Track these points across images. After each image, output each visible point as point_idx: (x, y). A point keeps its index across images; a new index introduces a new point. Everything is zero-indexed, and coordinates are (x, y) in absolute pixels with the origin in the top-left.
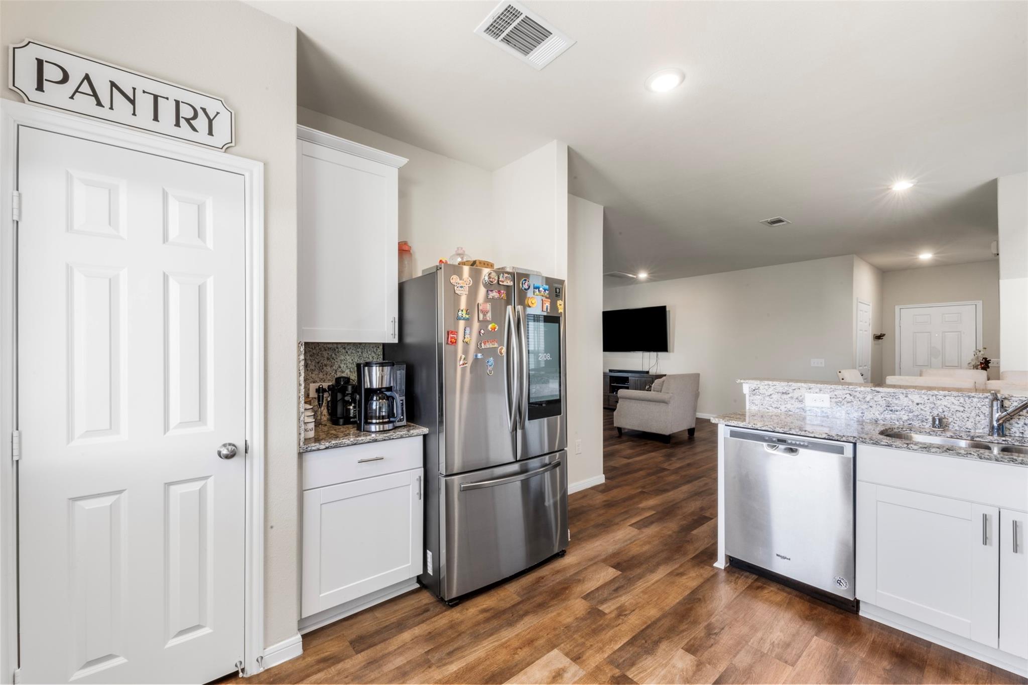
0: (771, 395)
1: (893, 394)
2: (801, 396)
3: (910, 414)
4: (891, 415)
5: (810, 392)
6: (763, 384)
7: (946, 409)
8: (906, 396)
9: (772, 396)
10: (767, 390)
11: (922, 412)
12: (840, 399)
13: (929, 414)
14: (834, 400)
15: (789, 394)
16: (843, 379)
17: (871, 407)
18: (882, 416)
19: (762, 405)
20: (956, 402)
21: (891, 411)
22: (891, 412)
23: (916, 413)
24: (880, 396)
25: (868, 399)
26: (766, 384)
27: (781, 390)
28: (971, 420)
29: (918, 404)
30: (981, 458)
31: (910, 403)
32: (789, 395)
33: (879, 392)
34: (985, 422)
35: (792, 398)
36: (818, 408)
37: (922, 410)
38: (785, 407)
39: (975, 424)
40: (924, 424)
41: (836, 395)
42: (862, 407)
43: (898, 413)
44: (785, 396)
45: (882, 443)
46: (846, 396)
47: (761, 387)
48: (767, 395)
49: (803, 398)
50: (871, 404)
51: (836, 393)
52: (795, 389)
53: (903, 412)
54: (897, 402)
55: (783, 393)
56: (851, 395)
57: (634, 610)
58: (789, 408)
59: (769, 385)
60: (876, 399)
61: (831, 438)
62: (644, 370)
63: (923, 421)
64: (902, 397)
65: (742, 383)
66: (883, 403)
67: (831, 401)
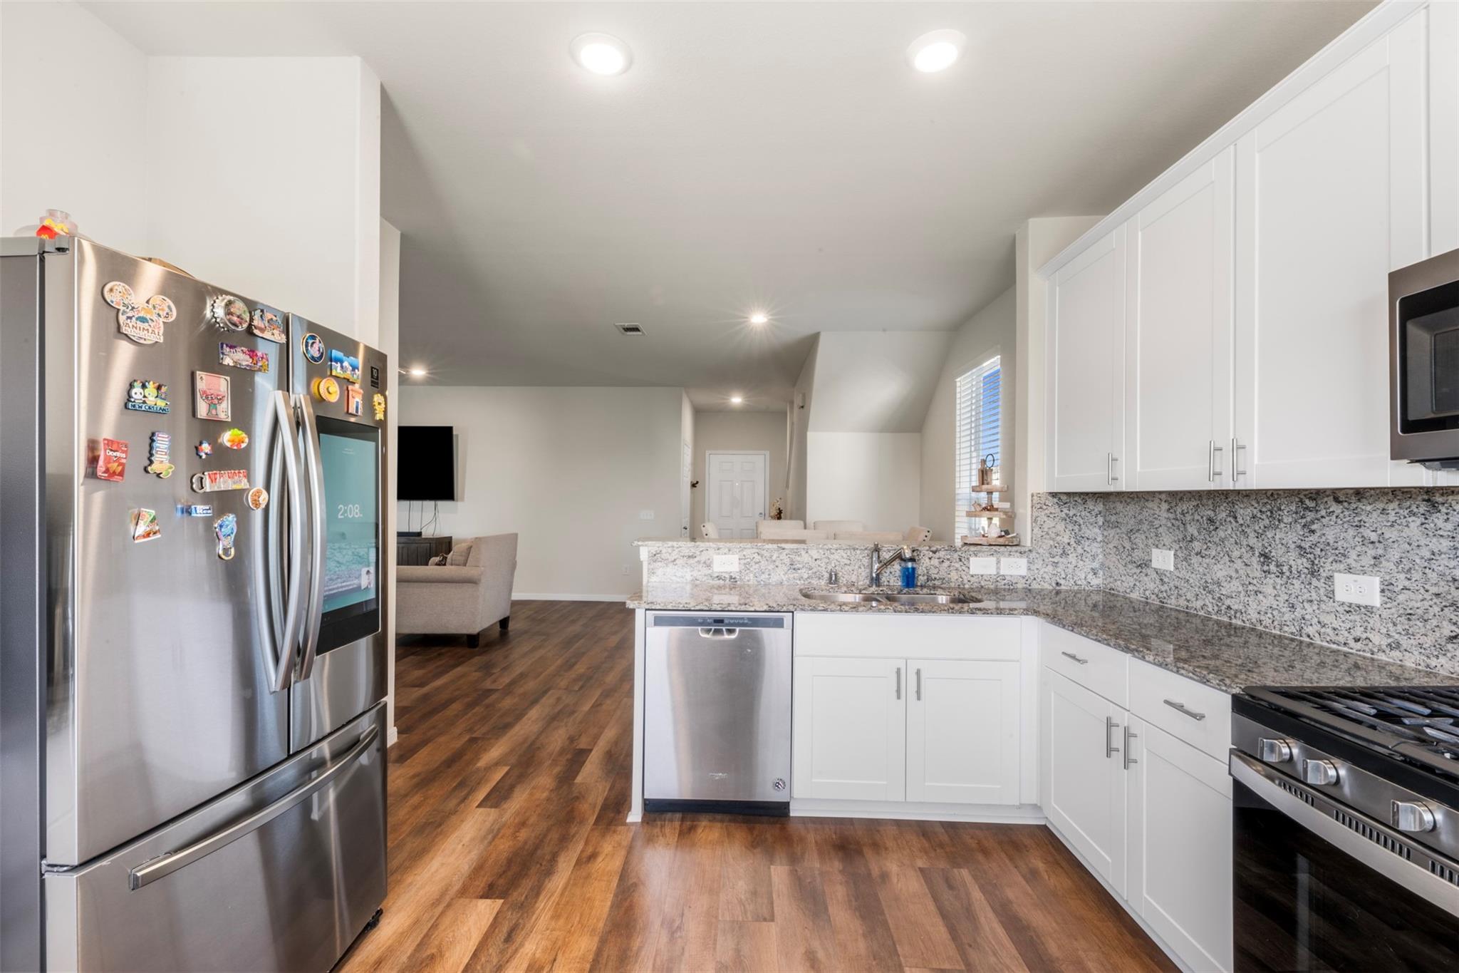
0: (675, 560)
1: (795, 551)
2: (709, 559)
3: (810, 572)
4: (795, 575)
5: (719, 554)
6: (666, 545)
7: (837, 563)
8: (807, 552)
9: (677, 562)
10: (670, 554)
11: (819, 568)
12: (749, 560)
13: (824, 570)
14: (743, 561)
15: (695, 557)
16: (706, 535)
17: (777, 567)
18: (787, 576)
19: (664, 574)
20: (845, 556)
21: (794, 569)
22: (794, 571)
23: (814, 570)
24: (785, 553)
25: (774, 558)
26: (669, 545)
27: (686, 552)
28: (855, 573)
29: (816, 560)
30: (895, 612)
31: (810, 559)
32: (696, 559)
33: (784, 549)
34: (864, 573)
35: (699, 562)
36: (726, 572)
37: (819, 566)
38: (692, 576)
39: (858, 576)
40: (821, 581)
41: (744, 556)
42: (769, 568)
43: (799, 571)
44: (691, 561)
45: (820, 608)
46: (754, 556)
47: (664, 551)
48: (670, 560)
49: (711, 562)
50: (777, 564)
51: (744, 553)
52: (702, 551)
53: (804, 570)
54: (799, 559)
55: (689, 557)
56: (758, 554)
57: (555, 960)
58: (695, 575)
59: (673, 547)
60: (781, 558)
61: (772, 609)
62: (411, 531)
63: (820, 578)
64: (803, 553)
65: (639, 546)
66: (787, 561)
67: (740, 563)
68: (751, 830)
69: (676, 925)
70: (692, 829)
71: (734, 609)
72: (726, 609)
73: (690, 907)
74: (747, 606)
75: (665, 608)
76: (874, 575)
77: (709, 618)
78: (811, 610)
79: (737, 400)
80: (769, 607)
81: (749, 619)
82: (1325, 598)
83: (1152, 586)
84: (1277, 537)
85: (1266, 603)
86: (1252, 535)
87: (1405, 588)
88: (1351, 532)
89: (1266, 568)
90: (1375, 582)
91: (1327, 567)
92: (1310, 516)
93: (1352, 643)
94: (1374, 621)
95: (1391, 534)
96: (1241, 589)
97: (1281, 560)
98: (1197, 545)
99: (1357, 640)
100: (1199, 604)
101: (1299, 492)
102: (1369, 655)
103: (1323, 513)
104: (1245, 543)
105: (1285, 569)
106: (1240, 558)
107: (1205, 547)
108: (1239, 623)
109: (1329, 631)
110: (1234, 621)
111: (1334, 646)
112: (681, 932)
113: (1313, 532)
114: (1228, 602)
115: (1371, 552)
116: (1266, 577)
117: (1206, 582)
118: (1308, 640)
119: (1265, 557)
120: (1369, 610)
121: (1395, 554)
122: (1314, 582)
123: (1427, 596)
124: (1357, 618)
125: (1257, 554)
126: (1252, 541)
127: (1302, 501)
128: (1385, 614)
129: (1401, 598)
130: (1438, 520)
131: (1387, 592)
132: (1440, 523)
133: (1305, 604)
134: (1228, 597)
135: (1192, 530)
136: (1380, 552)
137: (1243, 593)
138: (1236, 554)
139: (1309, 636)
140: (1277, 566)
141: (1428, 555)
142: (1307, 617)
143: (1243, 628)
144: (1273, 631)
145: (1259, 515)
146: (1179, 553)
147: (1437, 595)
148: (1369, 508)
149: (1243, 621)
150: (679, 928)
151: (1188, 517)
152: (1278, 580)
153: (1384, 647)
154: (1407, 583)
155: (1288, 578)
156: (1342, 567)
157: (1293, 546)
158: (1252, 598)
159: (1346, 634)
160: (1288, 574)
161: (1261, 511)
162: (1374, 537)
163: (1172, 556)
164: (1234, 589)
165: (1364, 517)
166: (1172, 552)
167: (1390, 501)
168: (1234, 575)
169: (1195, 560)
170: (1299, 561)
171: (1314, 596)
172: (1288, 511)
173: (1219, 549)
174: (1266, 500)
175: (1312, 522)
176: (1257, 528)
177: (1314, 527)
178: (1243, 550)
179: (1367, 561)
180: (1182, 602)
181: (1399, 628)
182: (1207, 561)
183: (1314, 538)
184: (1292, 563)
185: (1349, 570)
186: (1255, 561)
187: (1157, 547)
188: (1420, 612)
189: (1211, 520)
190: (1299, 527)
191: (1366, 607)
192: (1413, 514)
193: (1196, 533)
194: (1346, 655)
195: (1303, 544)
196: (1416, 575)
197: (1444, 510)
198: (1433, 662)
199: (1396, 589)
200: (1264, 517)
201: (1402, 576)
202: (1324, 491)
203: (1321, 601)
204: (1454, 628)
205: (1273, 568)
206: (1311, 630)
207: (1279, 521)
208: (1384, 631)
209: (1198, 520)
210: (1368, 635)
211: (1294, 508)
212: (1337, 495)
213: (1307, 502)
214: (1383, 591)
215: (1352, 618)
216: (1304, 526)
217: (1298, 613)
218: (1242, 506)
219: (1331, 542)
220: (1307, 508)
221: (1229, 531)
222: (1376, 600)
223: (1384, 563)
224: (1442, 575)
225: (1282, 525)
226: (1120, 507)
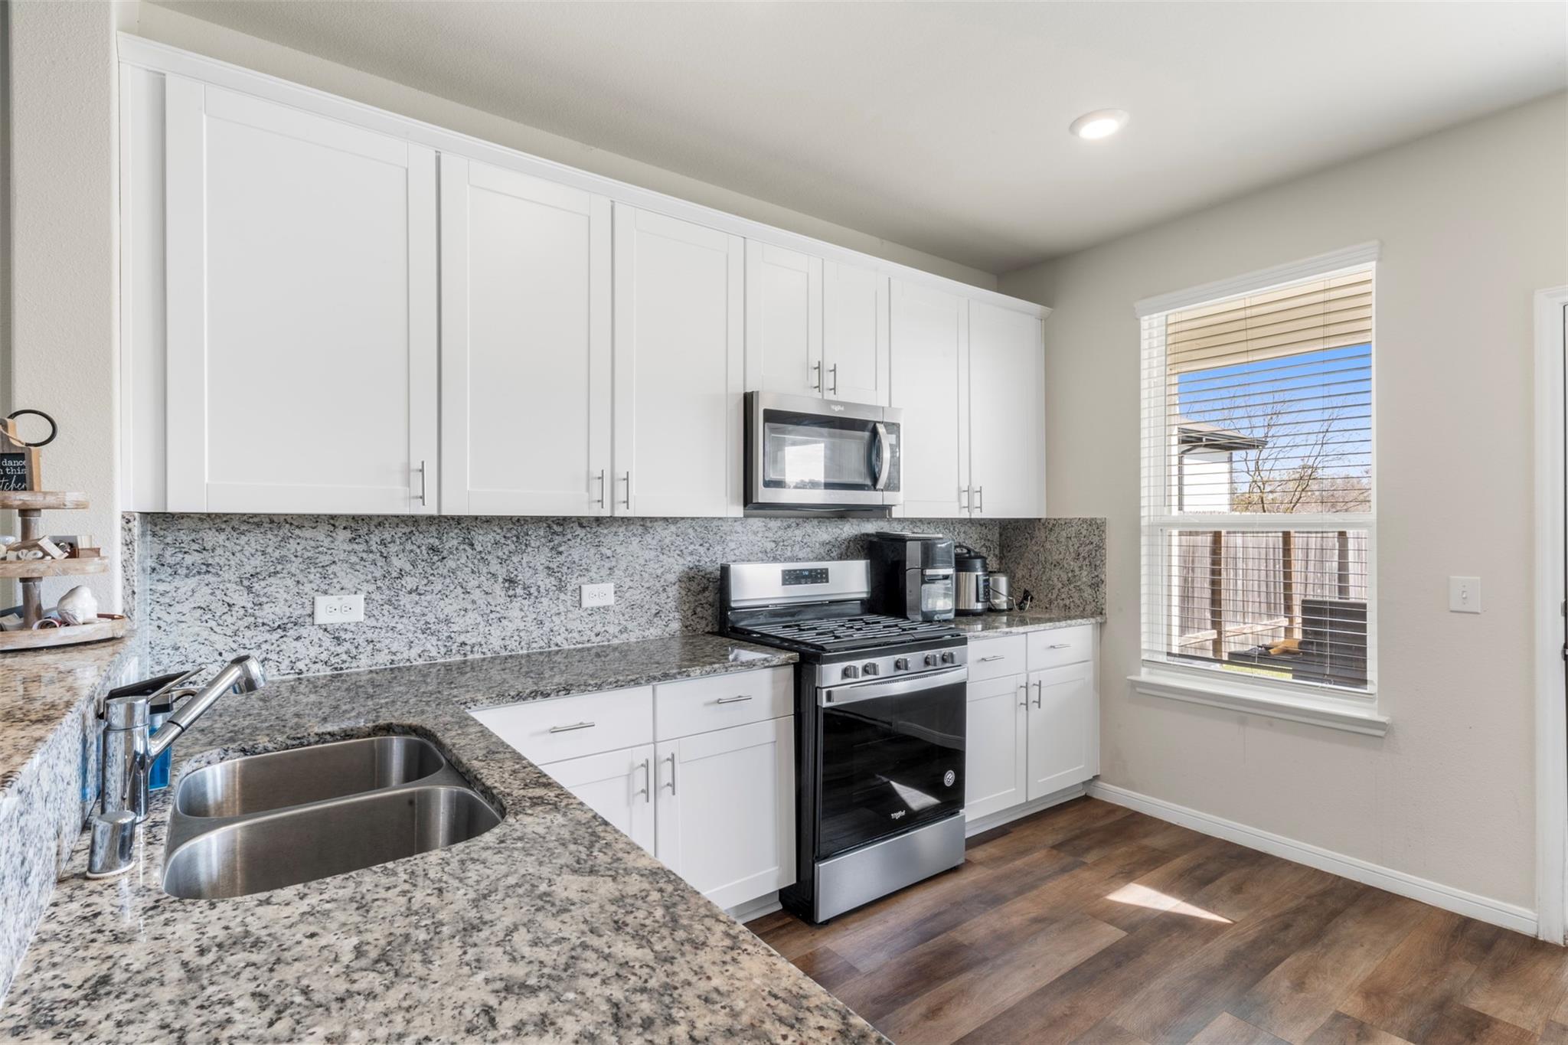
82: (572, 608)
83: (313, 651)
84: (524, 562)
85: (511, 627)
86: (494, 561)
87: (630, 588)
88: (593, 551)
89: (511, 593)
90: (609, 587)
91: (573, 583)
92: (557, 539)
93: (594, 639)
94: (610, 617)
95: (620, 550)
96: (479, 619)
97: (528, 583)
98: (410, 582)
99: (597, 635)
100: (414, 653)
101: (547, 518)
102: (606, 643)
103: (570, 536)
104: (485, 570)
105: (533, 590)
106: (479, 587)
107: (426, 581)
108: (478, 656)
109: (575, 635)
110: (470, 657)
111: (580, 646)
113: (561, 553)
114: (462, 638)
115: (608, 565)
116: (511, 601)
117: (427, 623)
118: (557, 648)
119: (511, 581)
120: (606, 609)
121: (623, 565)
122: (562, 596)
123: (643, 590)
124: (598, 617)
125: (500, 580)
126: (495, 567)
127: (549, 527)
128: (617, 609)
129: (628, 595)
130: (648, 538)
131: (619, 594)
132: (649, 540)
133: (554, 618)
134: (460, 633)
135: (398, 563)
136: (614, 564)
137: (483, 624)
138: (472, 583)
139: (557, 645)
140: (524, 589)
141: (643, 563)
142: (555, 629)
143: (484, 660)
144: (521, 652)
145: (503, 541)
146: (376, 596)
147: (648, 588)
148: (605, 531)
149: (484, 653)
151: (393, 548)
152: (526, 602)
153: (617, 634)
154: (631, 584)
155: (536, 598)
156: (585, 579)
157: (541, 568)
158: (495, 626)
159: (589, 633)
160: (536, 594)
161: (505, 537)
162: (609, 553)
163: (362, 603)
164: (471, 621)
165: (603, 540)
166: (361, 596)
167: (620, 526)
168: (470, 607)
169: (405, 600)
170: (547, 581)
171: (562, 608)
172: (536, 537)
173: (448, 580)
174: (511, 526)
175: (560, 545)
176: (500, 554)
177: (560, 549)
178: (483, 578)
179: (604, 572)
180: (383, 659)
181: (627, 617)
182: (428, 598)
183: (561, 559)
184: (540, 583)
185: (592, 581)
186: (498, 589)
187: (325, 593)
188: (639, 602)
189: (433, 549)
190: (547, 550)
191: (604, 607)
192: (634, 535)
193: (408, 567)
194: (589, 649)
195: (551, 565)
196: (636, 577)
197: (651, 532)
198: (647, 633)
199: (625, 589)
200: (509, 542)
201: (628, 579)
202: (571, 518)
203: (568, 611)
204: (657, 607)
205: (519, 591)
206: (559, 639)
207: (526, 545)
208: (616, 622)
209: (412, 551)
210: (606, 628)
211: (542, 533)
212: (581, 522)
213: (555, 527)
214: (615, 592)
215: (594, 618)
216: (552, 549)
217: (546, 629)
218: (481, 532)
219: (577, 560)
220: (554, 533)
221: (463, 561)
222: (611, 600)
223: (617, 572)
224: (651, 574)
225: (529, 549)
226: (211, 538)
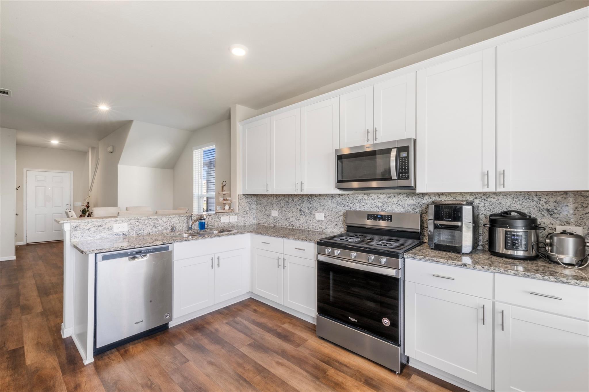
0: (89, 229)
1: (156, 219)
2: (111, 226)
3: (163, 227)
4: (155, 229)
5: (116, 223)
6: (83, 222)
7: (174, 223)
8: (161, 219)
9: (90, 229)
10: (86, 226)
11: (167, 226)
12: (133, 225)
13: (169, 226)
14: (130, 226)
15: (102, 226)
16: (72, 216)
17: (147, 227)
18: (152, 230)
19: (82, 237)
20: (177, 220)
21: (155, 227)
22: (155, 228)
23: (165, 227)
24: (151, 221)
25: (146, 223)
26: (86, 221)
27: (97, 224)
28: (182, 226)
29: (165, 222)
31: (163, 222)
32: (103, 227)
33: (150, 219)
34: (185, 225)
35: (105, 228)
36: (121, 232)
37: (166, 225)
38: (100, 235)
39: (183, 227)
40: (167, 231)
41: (131, 223)
42: (143, 228)
43: (158, 228)
44: (100, 228)
46: (135, 223)
47: (82, 224)
48: (86, 229)
49: (112, 228)
50: (147, 225)
51: (131, 222)
52: (107, 223)
53: (160, 227)
54: (157, 222)
55: (99, 226)
56: (138, 222)
58: (102, 235)
59: (88, 222)
60: (149, 222)
63: (167, 230)
64: (159, 220)
65: (63, 223)
66: (152, 224)
67: (128, 227)
68: (156, 339)
69: (150, 384)
70: (126, 352)
71: (147, 246)
72: (143, 246)
73: (150, 375)
74: (153, 243)
75: (109, 251)
76: (190, 226)
77: (134, 252)
78: (181, 241)
79: (55, 142)
80: (163, 242)
81: (154, 249)
82: (313, 219)
83: (271, 221)
84: (303, 206)
85: (301, 222)
86: (298, 205)
87: (328, 215)
88: (319, 204)
89: (301, 213)
90: (323, 214)
91: (314, 212)
92: (310, 200)
93: (319, 229)
94: (323, 223)
95: (326, 204)
96: (295, 219)
97: (304, 211)
98: (284, 209)
99: (320, 228)
100: (284, 224)
101: (308, 194)
102: (322, 231)
103: (313, 199)
104: (296, 207)
105: (305, 213)
106: (295, 211)
107: (286, 209)
108: (295, 228)
109: (314, 227)
110: (293, 228)
111: (315, 230)
112: (154, 385)
113: (311, 204)
114: (292, 223)
115: (322, 208)
116: (301, 216)
117: (286, 218)
118: (310, 230)
119: (301, 210)
120: (322, 221)
121: (326, 208)
122: (311, 216)
123: (332, 217)
124: (320, 223)
125: (299, 210)
126: (298, 207)
127: (309, 197)
128: (325, 221)
129: (328, 217)
130: (334, 200)
131: (325, 217)
132: (334, 201)
133: (309, 221)
134: (292, 222)
135: (282, 204)
136: (324, 208)
137: (295, 220)
138: (294, 210)
139: (310, 229)
140: (303, 213)
141: (332, 208)
142: (310, 224)
143: (296, 229)
144: (303, 229)
145: (299, 200)
146: (279, 211)
147: (334, 216)
148: (322, 198)
149: (296, 227)
150: (152, 384)
151: (282, 201)
152: (303, 216)
153: (325, 229)
154: (329, 214)
155: (306, 215)
156: (317, 212)
157: (307, 208)
158: (298, 221)
159: (317, 227)
160: (306, 214)
161: (300, 199)
162: (323, 204)
163: (277, 212)
164: (293, 219)
165: (321, 200)
166: (277, 211)
167: (326, 197)
168: (293, 216)
169: (283, 213)
170: (308, 211)
171: (311, 219)
172: (306, 198)
173: (290, 209)
174: (301, 196)
175: (311, 202)
176: (299, 203)
177: (311, 203)
178: (296, 209)
179: (322, 210)
180: (280, 225)
181: (327, 224)
182: (287, 213)
183: (311, 205)
184: (306, 212)
185: (318, 212)
186: (298, 212)
187: (273, 210)
188: (331, 220)
189: (287, 202)
190: (308, 203)
191: (321, 220)
192: (329, 199)
193: (284, 206)
194: (317, 232)
195: (309, 207)
196: (330, 212)
197: (334, 198)
198: (333, 230)
199: (327, 216)
200: (300, 201)
201: (328, 213)
202: (313, 194)
203: (313, 220)
204: (336, 223)
205: (302, 213)
206: (310, 227)
207: (304, 201)
208: (325, 225)
209: (284, 202)
210: (322, 226)
211: (307, 198)
212: (316, 195)
213: (310, 197)
214: (324, 216)
215: (319, 223)
216: (309, 203)
217: (308, 223)
218: (295, 198)
219: (315, 206)
220: (310, 198)
221: (292, 205)
222: (323, 218)
223: (325, 210)
224: (334, 212)
225: (304, 203)
226: (261, 199)
